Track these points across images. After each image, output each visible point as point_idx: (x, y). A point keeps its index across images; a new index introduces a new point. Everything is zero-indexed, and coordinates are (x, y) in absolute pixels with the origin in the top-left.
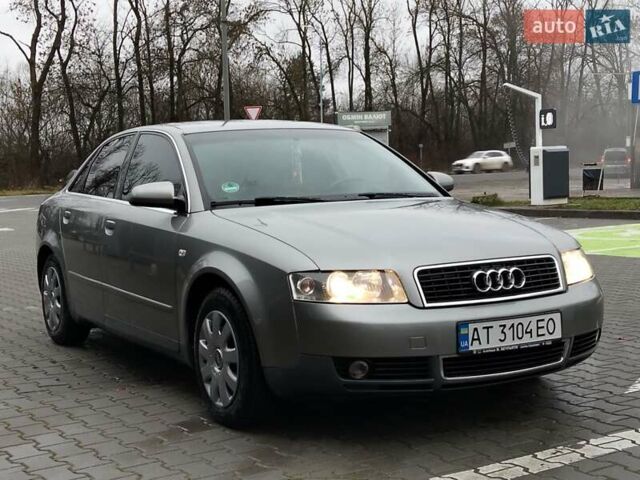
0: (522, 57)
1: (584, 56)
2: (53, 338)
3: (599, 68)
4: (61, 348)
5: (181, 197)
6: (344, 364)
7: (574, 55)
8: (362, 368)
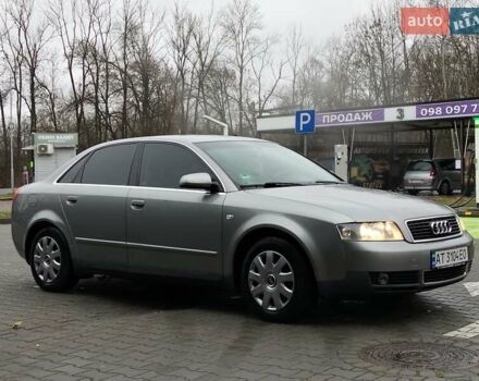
0: (154, 96)
1: (198, 98)
3: (208, 107)
7: (190, 96)
8: (385, 278)
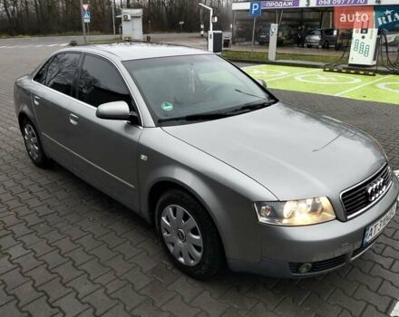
2: (34, 162)
4: (42, 171)
5: (134, 114)
6: (296, 267)
